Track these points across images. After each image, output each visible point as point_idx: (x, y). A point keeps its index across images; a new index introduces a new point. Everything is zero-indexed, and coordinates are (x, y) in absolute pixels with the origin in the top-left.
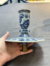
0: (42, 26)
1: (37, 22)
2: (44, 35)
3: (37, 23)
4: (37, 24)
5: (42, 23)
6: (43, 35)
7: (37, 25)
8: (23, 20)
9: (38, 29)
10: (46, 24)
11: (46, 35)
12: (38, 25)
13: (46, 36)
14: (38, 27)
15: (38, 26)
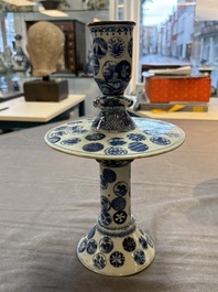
0: (190, 202)
1: (170, 187)
2: (194, 239)
3: (173, 189)
4: (173, 195)
5: (192, 191)
6: (192, 236)
7: (170, 198)
8: (105, 65)
9: (174, 214)
10: (207, 196)
11: (204, 237)
12: (176, 198)
13: (202, 240)
14: (173, 205)
15: (174, 201)
